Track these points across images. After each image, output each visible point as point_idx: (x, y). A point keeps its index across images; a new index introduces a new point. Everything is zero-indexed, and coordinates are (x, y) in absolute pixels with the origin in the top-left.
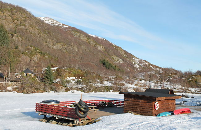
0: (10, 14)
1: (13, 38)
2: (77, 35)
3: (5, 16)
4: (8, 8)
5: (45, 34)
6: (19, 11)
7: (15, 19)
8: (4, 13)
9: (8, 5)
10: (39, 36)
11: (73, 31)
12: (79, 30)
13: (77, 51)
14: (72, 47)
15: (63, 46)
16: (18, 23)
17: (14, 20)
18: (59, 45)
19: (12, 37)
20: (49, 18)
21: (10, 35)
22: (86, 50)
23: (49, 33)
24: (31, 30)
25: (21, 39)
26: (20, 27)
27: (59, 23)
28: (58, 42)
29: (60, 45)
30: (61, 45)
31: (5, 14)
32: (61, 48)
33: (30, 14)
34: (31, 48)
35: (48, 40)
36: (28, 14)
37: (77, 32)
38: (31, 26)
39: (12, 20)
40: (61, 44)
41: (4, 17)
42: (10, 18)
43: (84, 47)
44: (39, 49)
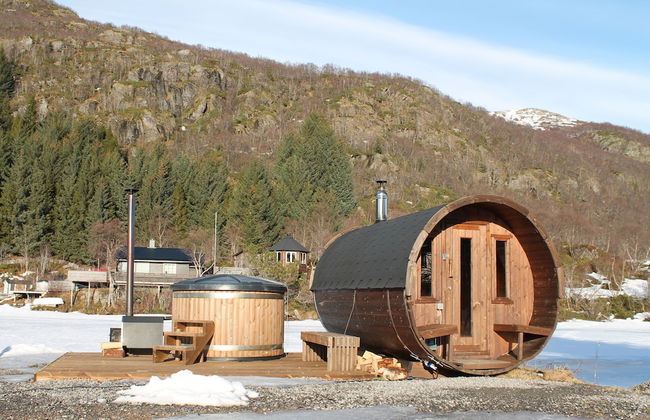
0: (371, 101)
1: (372, 167)
2: (614, 144)
3: (356, 107)
4: (367, 84)
5: (480, 148)
6: (400, 88)
7: (386, 113)
8: (351, 99)
9: (367, 77)
10: (459, 154)
11: (599, 133)
12: (622, 128)
13: (596, 189)
14: (580, 178)
15: (541, 177)
16: (393, 123)
17: (382, 115)
18: (529, 175)
19: (369, 164)
20: (535, 110)
21: (364, 157)
22: (636, 187)
23: (495, 142)
24: (433, 138)
25: (396, 168)
26: (401, 135)
27: (565, 121)
28: (525, 166)
29: (532, 177)
30: (536, 175)
31: (356, 102)
32: (536, 183)
33: (435, 93)
34: (422, 189)
35: (490, 163)
36: (428, 93)
37: (615, 135)
38: (436, 127)
39: (375, 116)
40: (536, 171)
41: (352, 111)
42: (371, 110)
43: (630, 179)
44: (451, 191)
